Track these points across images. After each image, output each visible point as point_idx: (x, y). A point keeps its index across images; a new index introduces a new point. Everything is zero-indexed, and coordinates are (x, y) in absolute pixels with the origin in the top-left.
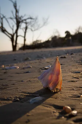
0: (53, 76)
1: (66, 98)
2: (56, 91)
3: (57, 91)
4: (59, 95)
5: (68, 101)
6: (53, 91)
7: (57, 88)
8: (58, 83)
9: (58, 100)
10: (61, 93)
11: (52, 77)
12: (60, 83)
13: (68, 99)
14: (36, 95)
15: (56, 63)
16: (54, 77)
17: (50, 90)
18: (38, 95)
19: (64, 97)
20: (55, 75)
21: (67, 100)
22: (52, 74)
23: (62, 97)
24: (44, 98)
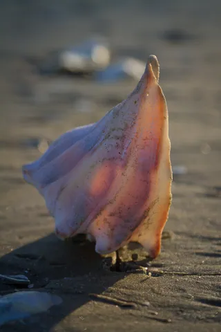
0: (119, 172)
1: (182, 309)
2: (127, 256)
3: (135, 257)
4: (144, 285)
5: (192, 324)
6: (110, 259)
7: (135, 238)
8: (144, 217)
9: (139, 318)
10: (158, 275)
11: (111, 178)
12: (154, 215)
13: (195, 315)
14: (12, 278)
15: (143, 97)
16: (125, 180)
17: (97, 249)
18: (22, 278)
19: (172, 301)
20: (130, 171)
21: (185, 318)
22: (115, 160)
23: (160, 299)
24: (59, 301)
